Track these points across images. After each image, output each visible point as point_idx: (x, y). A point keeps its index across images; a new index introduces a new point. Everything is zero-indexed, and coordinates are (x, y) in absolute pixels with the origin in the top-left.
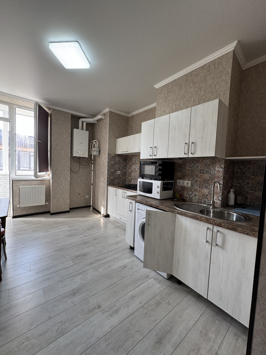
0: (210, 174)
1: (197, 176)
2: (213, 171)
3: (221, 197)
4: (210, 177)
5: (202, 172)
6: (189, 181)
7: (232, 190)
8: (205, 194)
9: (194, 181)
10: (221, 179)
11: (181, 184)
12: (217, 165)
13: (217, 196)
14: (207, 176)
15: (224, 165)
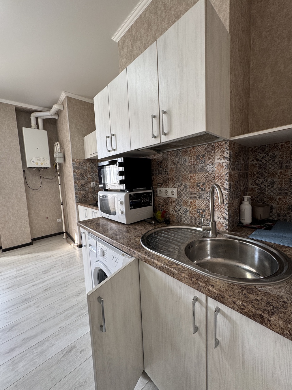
0: (207, 172)
1: (186, 178)
2: (210, 165)
3: (227, 213)
4: (206, 178)
5: (193, 170)
6: (175, 187)
7: (246, 198)
8: (200, 208)
9: (182, 187)
10: (226, 180)
11: (163, 195)
12: (217, 154)
13: (220, 212)
14: (201, 177)
15: (228, 152)
